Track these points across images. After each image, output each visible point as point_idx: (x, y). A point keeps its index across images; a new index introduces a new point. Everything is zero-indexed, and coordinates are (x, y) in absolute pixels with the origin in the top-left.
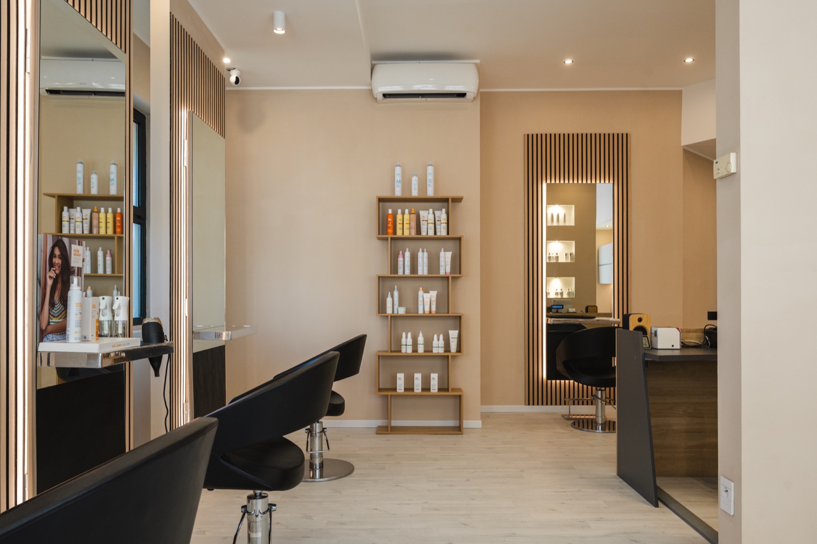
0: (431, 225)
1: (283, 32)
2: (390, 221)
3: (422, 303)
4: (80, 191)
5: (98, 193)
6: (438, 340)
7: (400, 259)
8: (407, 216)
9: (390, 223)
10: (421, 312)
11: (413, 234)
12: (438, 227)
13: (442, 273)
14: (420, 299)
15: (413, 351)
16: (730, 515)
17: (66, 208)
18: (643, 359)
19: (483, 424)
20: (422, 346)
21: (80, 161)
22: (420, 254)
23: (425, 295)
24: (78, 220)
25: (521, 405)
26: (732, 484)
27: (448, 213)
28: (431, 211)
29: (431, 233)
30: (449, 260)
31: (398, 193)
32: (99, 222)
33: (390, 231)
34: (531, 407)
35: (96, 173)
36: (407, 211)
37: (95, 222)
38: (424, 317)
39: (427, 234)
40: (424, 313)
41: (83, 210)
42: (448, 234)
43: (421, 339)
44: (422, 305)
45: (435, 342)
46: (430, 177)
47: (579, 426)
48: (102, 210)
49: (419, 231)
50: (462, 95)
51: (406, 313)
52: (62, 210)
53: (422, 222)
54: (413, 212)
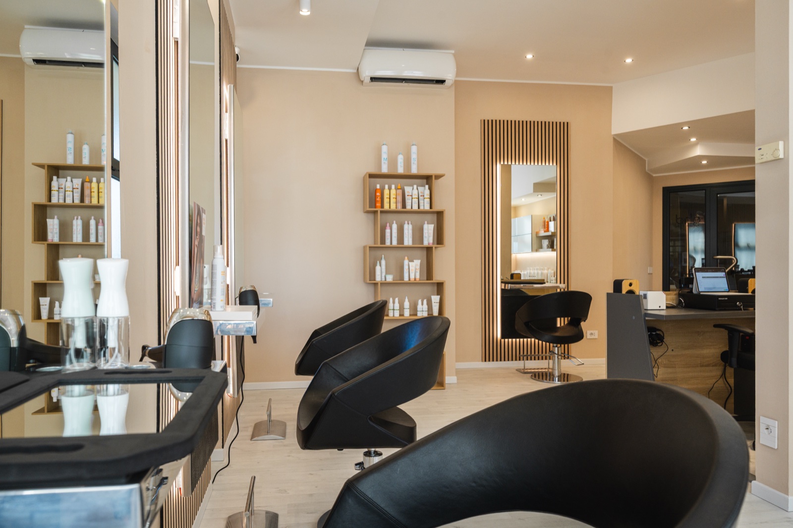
0: (416, 199)
1: (309, 13)
2: (379, 196)
3: (408, 271)
4: (70, 161)
5: (90, 163)
6: (422, 304)
7: (388, 231)
8: (393, 191)
9: (379, 198)
10: (406, 279)
11: (400, 208)
12: (421, 202)
13: (426, 243)
14: (406, 267)
15: (400, 315)
16: (774, 449)
17: (55, 178)
18: (645, 319)
19: (458, 379)
20: (408, 310)
21: (70, 131)
22: (406, 226)
23: (410, 263)
24: (69, 190)
25: (479, 361)
26: (777, 422)
27: (430, 189)
28: (415, 187)
29: (415, 207)
30: (431, 232)
31: (385, 170)
32: (91, 192)
33: (378, 204)
34: (487, 363)
35: (87, 144)
36: (393, 187)
37: (87, 192)
38: (410, 284)
39: (412, 208)
40: (409, 280)
41: (73, 179)
42: (431, 208)
43: (407, 304)
44: (408, 273)
45: (420, 307)
46: (414, 156)
47: (539, 378)
48: (94, 180)
49: (404, 206)
50: (442, 82)
51: (393, 280)
52: (51, 180)
53: (407, 197)
54: (399, 187)
